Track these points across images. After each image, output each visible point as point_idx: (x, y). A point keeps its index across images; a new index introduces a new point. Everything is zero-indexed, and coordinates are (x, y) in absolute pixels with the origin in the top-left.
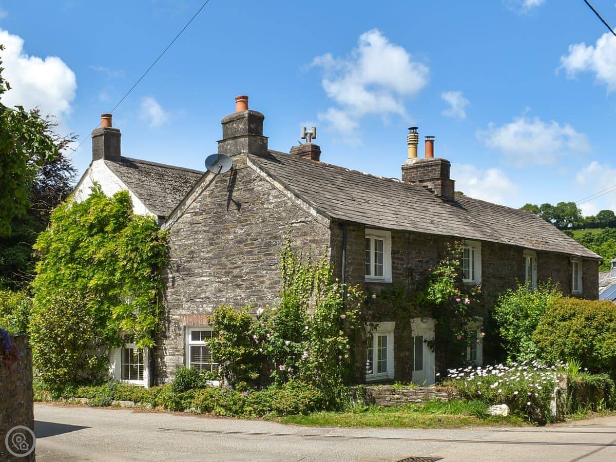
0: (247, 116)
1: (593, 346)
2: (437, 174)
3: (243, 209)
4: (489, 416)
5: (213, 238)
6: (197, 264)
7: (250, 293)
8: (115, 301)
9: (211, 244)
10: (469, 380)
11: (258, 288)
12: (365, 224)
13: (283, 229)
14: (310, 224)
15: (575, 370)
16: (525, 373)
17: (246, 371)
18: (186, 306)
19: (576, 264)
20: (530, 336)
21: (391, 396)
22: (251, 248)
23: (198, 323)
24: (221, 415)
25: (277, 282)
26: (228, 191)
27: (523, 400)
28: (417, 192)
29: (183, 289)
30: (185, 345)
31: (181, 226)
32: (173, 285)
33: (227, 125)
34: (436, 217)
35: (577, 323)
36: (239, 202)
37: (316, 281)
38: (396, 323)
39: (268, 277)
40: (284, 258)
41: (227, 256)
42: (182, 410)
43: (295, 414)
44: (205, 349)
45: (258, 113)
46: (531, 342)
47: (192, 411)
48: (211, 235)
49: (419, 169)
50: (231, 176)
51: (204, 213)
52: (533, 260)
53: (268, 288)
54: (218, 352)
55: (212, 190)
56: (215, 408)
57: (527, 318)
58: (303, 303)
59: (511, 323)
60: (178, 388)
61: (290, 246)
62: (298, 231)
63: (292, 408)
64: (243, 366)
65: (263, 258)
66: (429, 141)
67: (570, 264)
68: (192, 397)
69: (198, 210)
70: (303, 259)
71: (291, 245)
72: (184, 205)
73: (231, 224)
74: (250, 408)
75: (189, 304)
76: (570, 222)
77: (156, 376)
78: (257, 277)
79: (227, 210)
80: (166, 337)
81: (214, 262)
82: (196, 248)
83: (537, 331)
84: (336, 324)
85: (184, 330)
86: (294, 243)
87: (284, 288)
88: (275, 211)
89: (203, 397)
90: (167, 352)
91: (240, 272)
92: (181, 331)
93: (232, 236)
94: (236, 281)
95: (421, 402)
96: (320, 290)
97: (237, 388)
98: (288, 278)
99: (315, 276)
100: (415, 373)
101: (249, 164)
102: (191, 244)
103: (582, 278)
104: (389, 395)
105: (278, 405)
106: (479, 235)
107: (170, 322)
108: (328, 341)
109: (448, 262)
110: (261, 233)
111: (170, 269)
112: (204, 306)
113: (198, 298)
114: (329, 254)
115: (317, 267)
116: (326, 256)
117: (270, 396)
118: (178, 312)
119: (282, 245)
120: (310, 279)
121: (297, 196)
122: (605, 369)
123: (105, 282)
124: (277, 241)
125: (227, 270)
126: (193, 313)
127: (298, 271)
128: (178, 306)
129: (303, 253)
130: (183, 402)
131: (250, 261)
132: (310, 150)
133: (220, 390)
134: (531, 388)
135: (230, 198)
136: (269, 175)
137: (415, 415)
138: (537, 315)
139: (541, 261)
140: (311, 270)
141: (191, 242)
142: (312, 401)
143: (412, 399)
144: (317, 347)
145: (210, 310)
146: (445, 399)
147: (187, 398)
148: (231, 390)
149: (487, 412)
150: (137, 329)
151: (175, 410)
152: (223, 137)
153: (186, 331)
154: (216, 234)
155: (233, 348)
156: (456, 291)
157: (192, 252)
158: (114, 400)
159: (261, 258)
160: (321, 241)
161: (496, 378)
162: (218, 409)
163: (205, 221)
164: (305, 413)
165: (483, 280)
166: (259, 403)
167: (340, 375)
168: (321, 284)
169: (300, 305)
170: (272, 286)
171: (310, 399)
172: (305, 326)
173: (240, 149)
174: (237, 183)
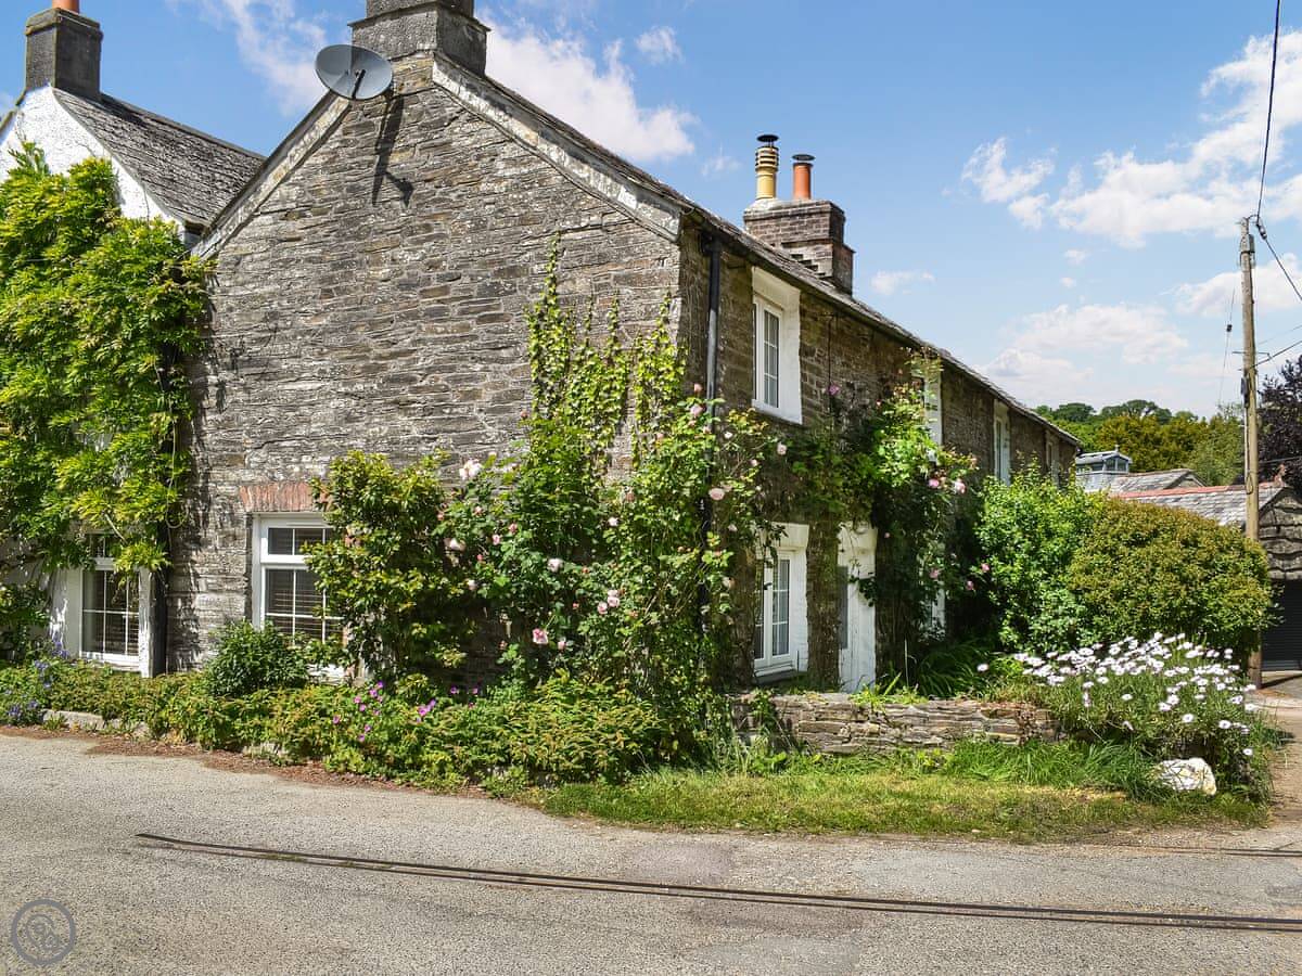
2: (823, 232)
3: (419, 197)
5: (332, 277)
6: (287, 346)
7: (437, 426)
8: (66, 443)
9: (327, 293)
11: (459, 410)
13: (535, 247)
14: (620, 233)
17: (426, 644)
18: (255, 459)
21: (854, 726)
22: (439, 301)
23: (286, 504)
24: (351, 772)
25: (516, 395)
26: (378, 152)
29: (248, 414)
30: (249, 563)
31: (246, 247)
32: (220, 404)
36: (409, 180)
37: (636, 392)
38: (811, 529)
39: (489, 380)
40: (537, 327)
41: (372, 325)
42: (236, 747)
43: (584, 780)
44: (307, 578)
46: (1065, 592)
47: (264, 755)
48: (326, 269)
49: (783, 220)
50: (386, 113)
51: (308, 214)
53: (492, 411)
54: (343, 585)
55: (334, 152)
56: (333, 747)
58: (596, 453)
60: (225, 684)
61: (555, 294)
62: (581, 252)
63: (578, 763)
64: (418, 630)
65: (476, 328)
68: (266, 712)
69: (294, 205)
70: (593, 332)
71: (559, 290)
72: (256, 191)
73: (383, 238)
74: (442, 756)
75: (262, 453)
77: (171, 645)
78: (456, 380)
79: (374, 203)
80: (199, 543)
81: (333, 340)
82: (285, 303)
83: (1076, 566)
84: (691, 512)
85: (249, 524)
86: (569, 285)
87: (537, 410)
88: (513, 199)
89: (298, 714)
90: (202, 582)
91: (408, 366)
92: (239, 529)
93: (385, 271)
94: (396, 393)
95: (941, 745)
96: (646, 417)
97: (401, 691)
98: (551, 383)
99: (629, 377)
101: (439, 77)
102: (272, 294)
104: (847, 721)
105: (531, 750)
107: (210, 503)
108: (677, 561)
110: (469, 259)
111: (213, 361)
112: (304, 459)
113: (287, 439)
114: (675, 314)
115: (639, 351)
116: (667, 321)
117: (503, 722)
118: (233, 476)
119: (533, 290)
120: (617, 384)
123: (38, 390)
124: (518, 280)
125: (371, 362)
126: (273, 479)
127: (580, 363)
128: (234, 460)
129: (594, 314)
130: (238, 724)
131: (437, 336)
133: (347, 695)
135: (382, 171)
140: (618, 360)
141: (270, 288)
142: (633, 738)
143: (916, 735)
144: (639, 579)
145: (320, 470)
146: (1010, 739)
147: (252, 713)
148: (381, 698)
150: (119, 518)
151: (217, 747)
152: (368, 13)
153: (255, 527)
154: (342, 266)
155: (389, 575)
157: (274, 315)
158: (50, 708)
159: (468, 327)
160: (650, 279)
162: (343, 753)
163: (309, 234)
164: (616, 780)
166: (468, 742)
167: (701, 665)
168: (651, 400)
169: (584, 460)
170: (500, 406)
171: (627, 731)
172: (606, 518)
173: (415, 40)
174: (402, 131)
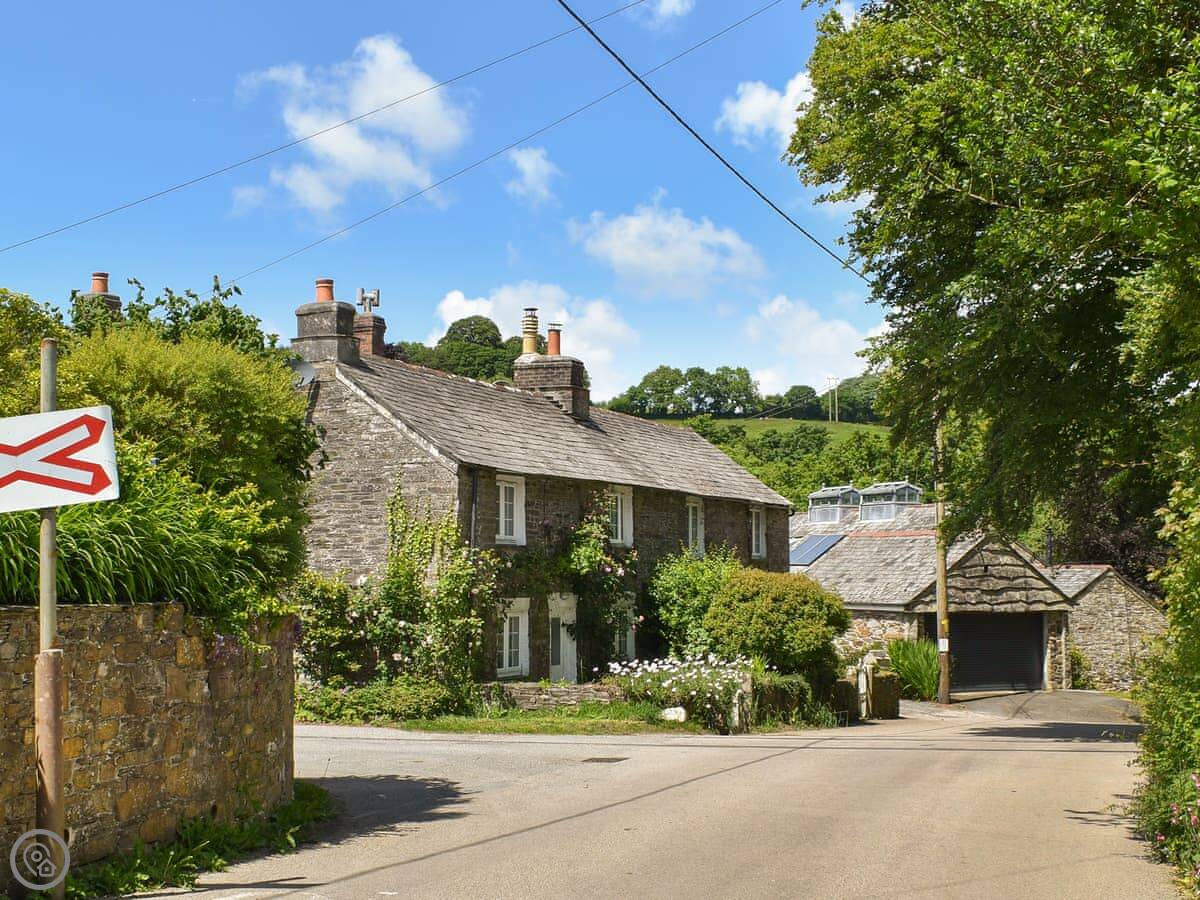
0: (335, 309)
1: (783, 637)
2: (566, 381)
3: (329, 437)
4: (662, 721)
7: (341, 554)
10: (637, 676)
11: (352, 547)
12: (495, 468)
13: (390, 470)
14: (431, 467)
15: (761, 669)
16: (703, 669)
17: (343, 661)
19: (758, 514)
20: (700, 621)
21: (537, 697)
22: (341, 492)
24: (307, 721)
25: (380, 542)
27: (702, 703)
28: (540, 407)
33: (305, 318)
34: (571, 448)
35: (762, 604)
36: (324, 427)
37: (438, 545)
38: (531, 601)
39: (367, 533)
40: (391, 509)
43: (417, 718)
45: (349, 305)
46: (702, 630)
49: (540, 371)
50: (311, 390)
52: (699, 510)
53: (369, 548)
57: (695, 596)
58: (420, 571)
59: (675, 602)
61: (400, 494)
62: (412, 474)
63: (414, 711)
64: (340, 655)
65: (361, 507)
66: (554, 330)
67: (749, 514)
70: (419, 513)
71: (402, 492)
74: (352, 711)
76: (739, 403)
78: (351, 532)
83: (709, 615)
84: (464, 600)
86: (406, 490)
87: (391, 549)
88: (379, 445)
94: (319, 536)
95: (575, 705)
96: (443, 555)
97: (329, 683)
98: (398, 537)
99: (436, 536)
100: (553, 669)
101: (340, 376)
103: (766, 535)
104: (534, 694)
105: (393, 707)
106: (629, 477)
108: (457, 622)
109: (595, 518)
110: (357, 472)
114: (456, 508)
115: (440, 524)
116: (452, 511)
117: (379, 695)
119: (389, 491)
120: (429, 540)
121: (411, 428)
122: (800, 668)
124: (381, 485)
127: (412, 528)
129: (419, 505)
131: (340, 509)
132: (372, 324)
134: (710, 687)
135: (309, 421)
136: (369, 395)
137: (571, 720)
138: (709, 592)
139: (709, 511)
140: (430, 528)
142: (438, 701)
143: (564, 700)
144: (440, 630)
146: (606, 701)
148: (320, 688)
149: (659, 717)
152: (299, 334)
155: (327, 629)
156: (609, 559)
159: (357, 506)
160: (445, 491)
161: (668, 675)
162: (303, 713)
164: (430, 717)
165: (634, 540)
166: (363, 705)
167: (469, 669)
168: (445, 547)
169: (414, 574)
170: (374, 545)
171: (434, 698)
172: (425, 602)
173: (326, 354)
174: (320, 400)
